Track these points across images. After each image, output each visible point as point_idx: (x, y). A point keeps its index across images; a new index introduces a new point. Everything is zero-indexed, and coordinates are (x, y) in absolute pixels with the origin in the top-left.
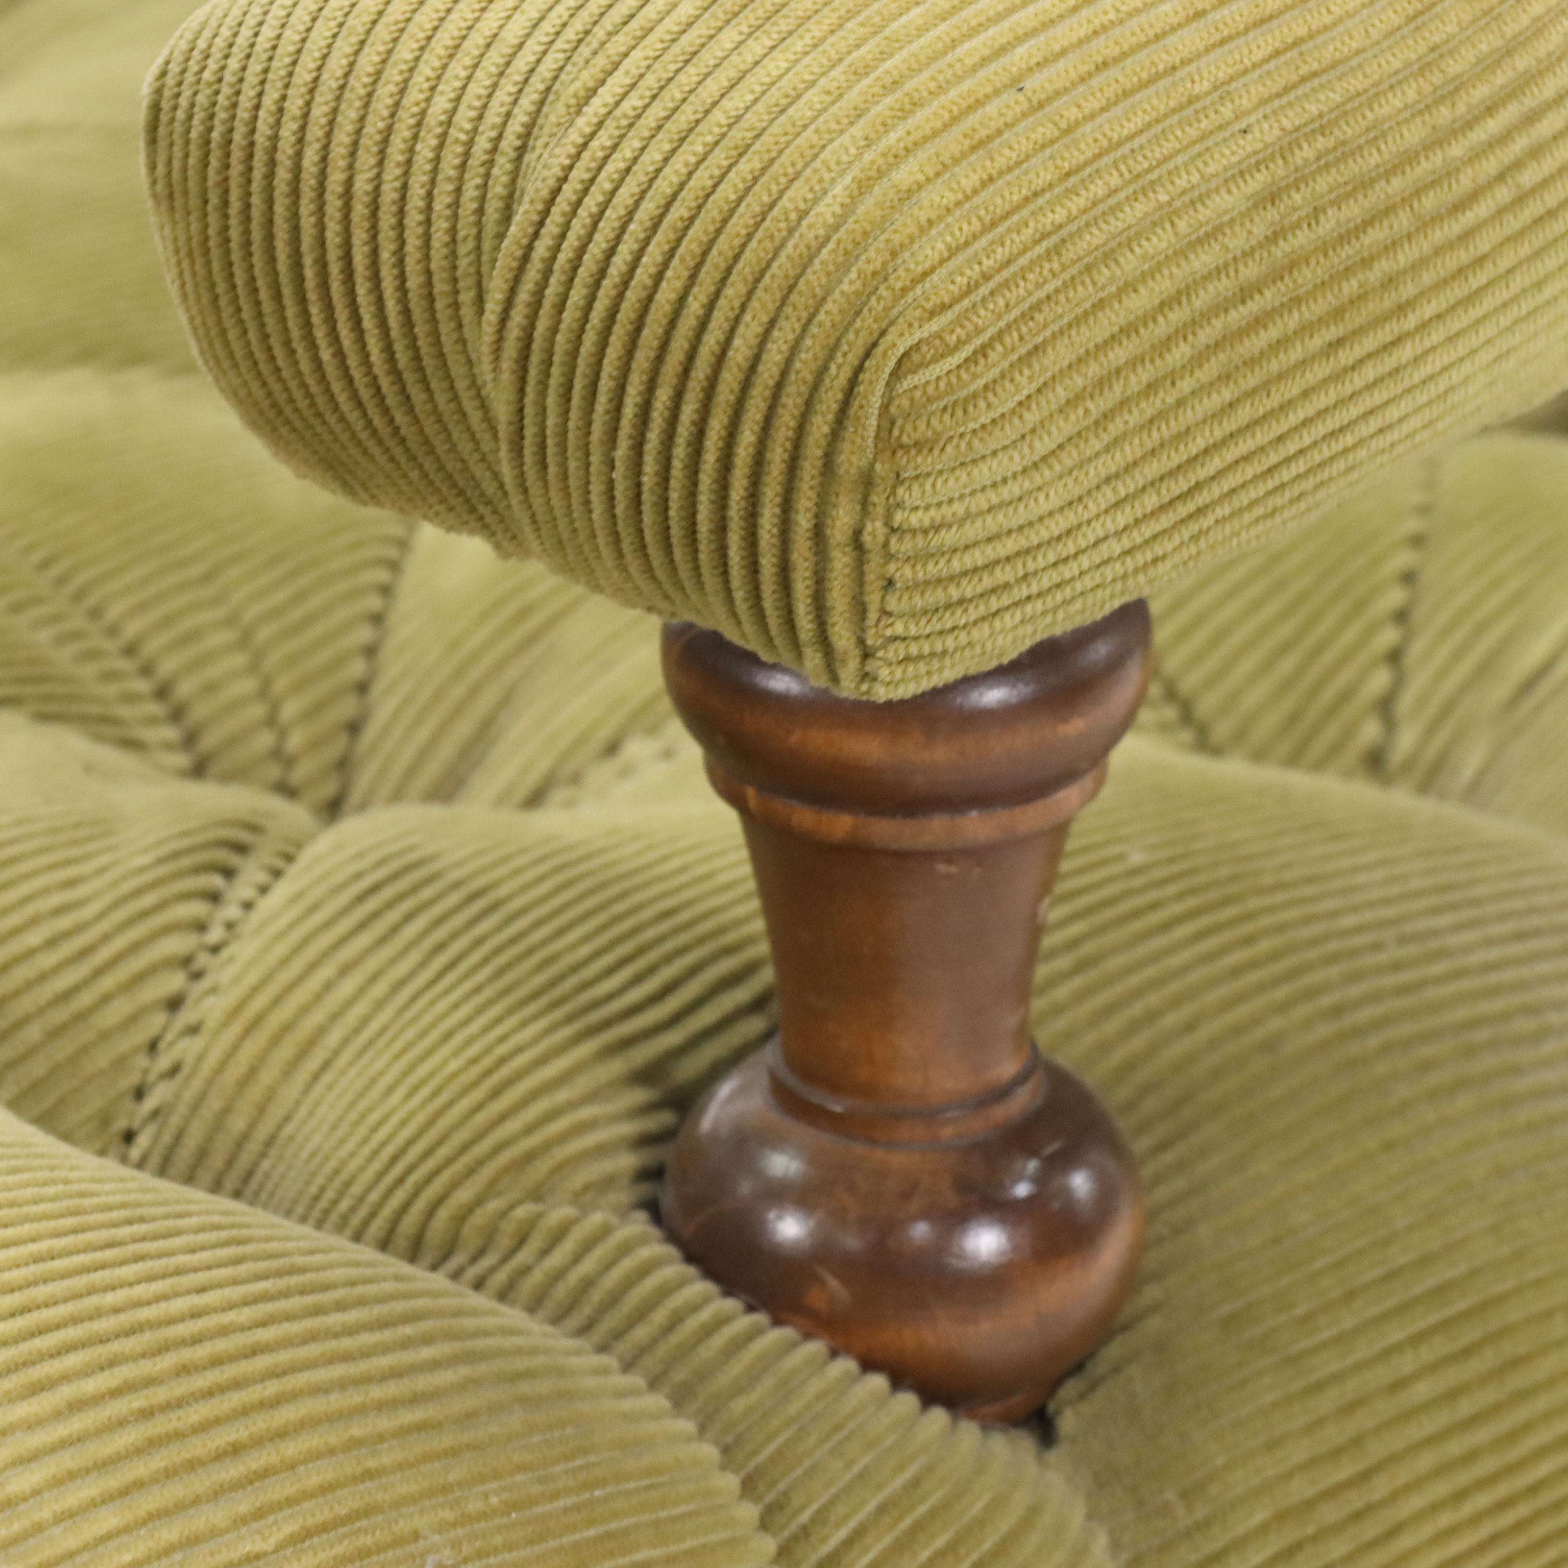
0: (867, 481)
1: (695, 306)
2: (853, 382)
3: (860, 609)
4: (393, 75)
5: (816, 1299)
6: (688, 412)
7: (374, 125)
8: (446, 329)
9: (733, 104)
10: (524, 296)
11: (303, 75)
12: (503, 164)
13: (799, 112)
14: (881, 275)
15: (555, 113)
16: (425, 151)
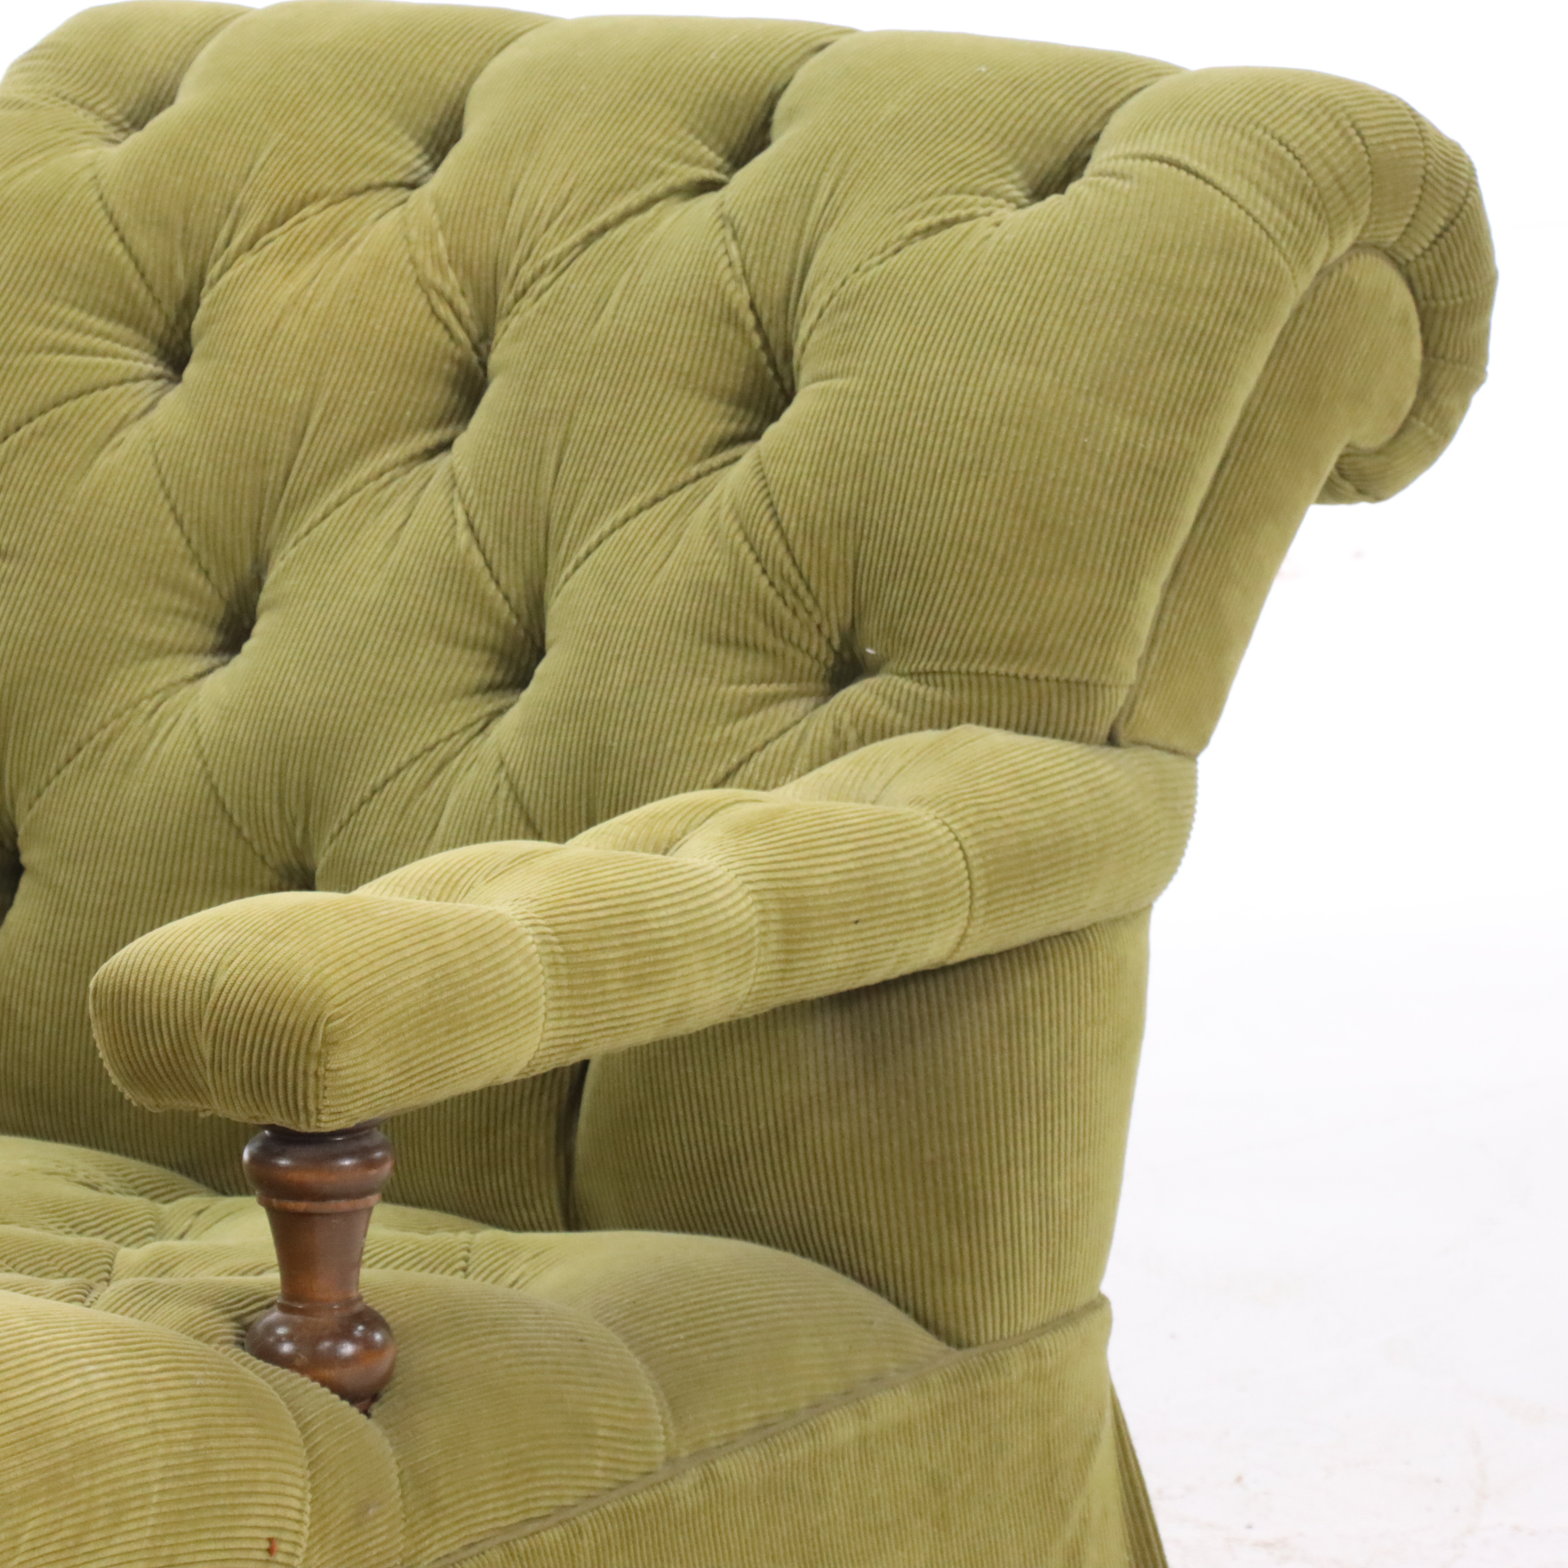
0: (320, 1055)
1: (267, 1010)
2: (315, 1026)
3: (317, 1097)
4: (171, 966)
5: (298, 1362)
6: (266, 1041)
7: (167, 979)
8: (190, 1034)
9: (275, 958)
10: (215, 1018)
11: (144, 969)
12: (207, 984)
13: (295, 958)
14: (321, 996)
15: (221, 968)
16: (182, 984)
